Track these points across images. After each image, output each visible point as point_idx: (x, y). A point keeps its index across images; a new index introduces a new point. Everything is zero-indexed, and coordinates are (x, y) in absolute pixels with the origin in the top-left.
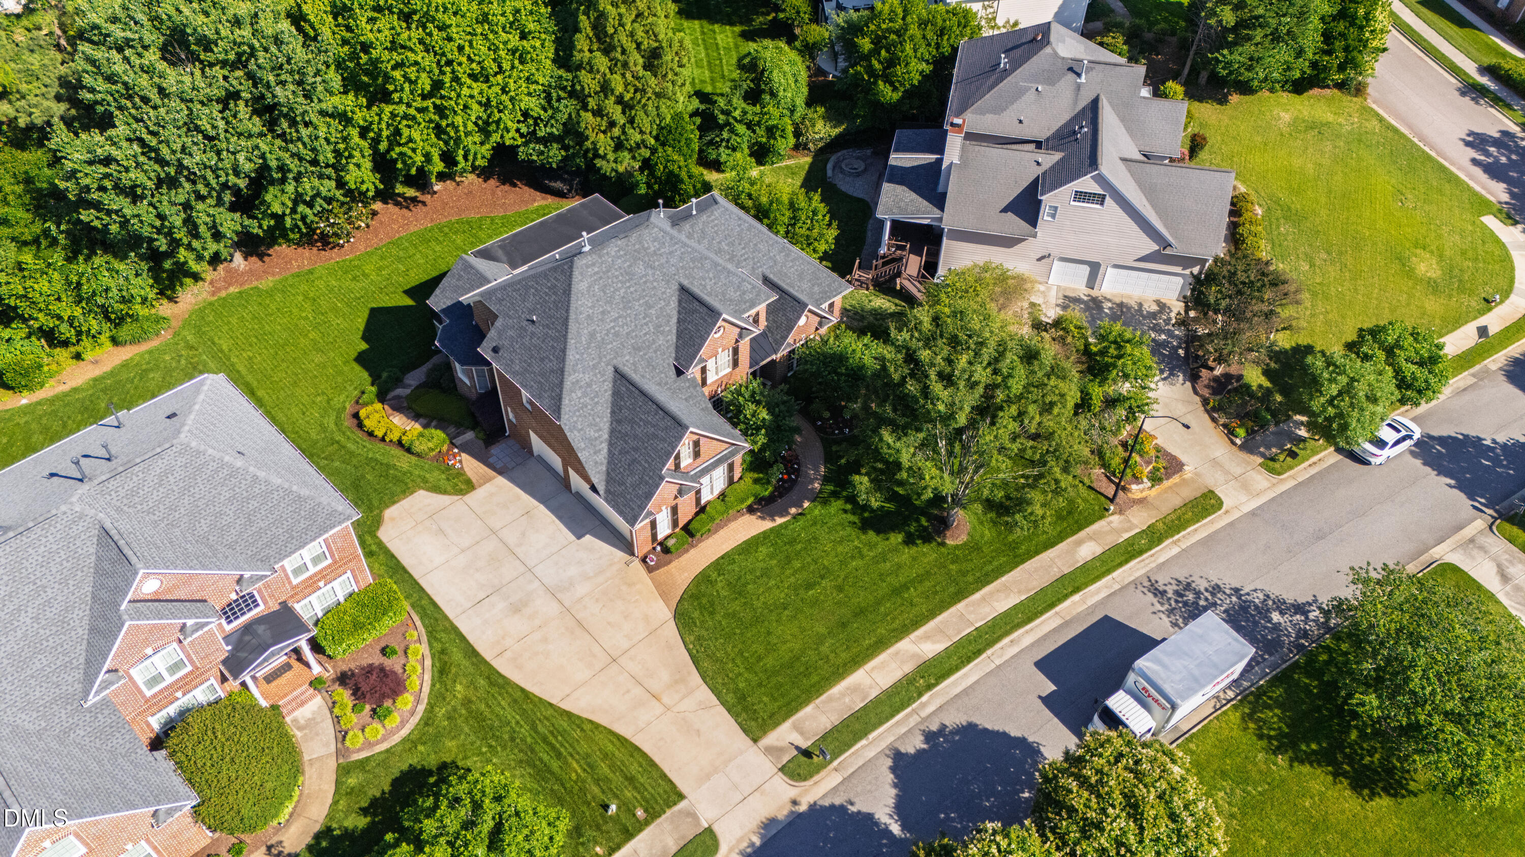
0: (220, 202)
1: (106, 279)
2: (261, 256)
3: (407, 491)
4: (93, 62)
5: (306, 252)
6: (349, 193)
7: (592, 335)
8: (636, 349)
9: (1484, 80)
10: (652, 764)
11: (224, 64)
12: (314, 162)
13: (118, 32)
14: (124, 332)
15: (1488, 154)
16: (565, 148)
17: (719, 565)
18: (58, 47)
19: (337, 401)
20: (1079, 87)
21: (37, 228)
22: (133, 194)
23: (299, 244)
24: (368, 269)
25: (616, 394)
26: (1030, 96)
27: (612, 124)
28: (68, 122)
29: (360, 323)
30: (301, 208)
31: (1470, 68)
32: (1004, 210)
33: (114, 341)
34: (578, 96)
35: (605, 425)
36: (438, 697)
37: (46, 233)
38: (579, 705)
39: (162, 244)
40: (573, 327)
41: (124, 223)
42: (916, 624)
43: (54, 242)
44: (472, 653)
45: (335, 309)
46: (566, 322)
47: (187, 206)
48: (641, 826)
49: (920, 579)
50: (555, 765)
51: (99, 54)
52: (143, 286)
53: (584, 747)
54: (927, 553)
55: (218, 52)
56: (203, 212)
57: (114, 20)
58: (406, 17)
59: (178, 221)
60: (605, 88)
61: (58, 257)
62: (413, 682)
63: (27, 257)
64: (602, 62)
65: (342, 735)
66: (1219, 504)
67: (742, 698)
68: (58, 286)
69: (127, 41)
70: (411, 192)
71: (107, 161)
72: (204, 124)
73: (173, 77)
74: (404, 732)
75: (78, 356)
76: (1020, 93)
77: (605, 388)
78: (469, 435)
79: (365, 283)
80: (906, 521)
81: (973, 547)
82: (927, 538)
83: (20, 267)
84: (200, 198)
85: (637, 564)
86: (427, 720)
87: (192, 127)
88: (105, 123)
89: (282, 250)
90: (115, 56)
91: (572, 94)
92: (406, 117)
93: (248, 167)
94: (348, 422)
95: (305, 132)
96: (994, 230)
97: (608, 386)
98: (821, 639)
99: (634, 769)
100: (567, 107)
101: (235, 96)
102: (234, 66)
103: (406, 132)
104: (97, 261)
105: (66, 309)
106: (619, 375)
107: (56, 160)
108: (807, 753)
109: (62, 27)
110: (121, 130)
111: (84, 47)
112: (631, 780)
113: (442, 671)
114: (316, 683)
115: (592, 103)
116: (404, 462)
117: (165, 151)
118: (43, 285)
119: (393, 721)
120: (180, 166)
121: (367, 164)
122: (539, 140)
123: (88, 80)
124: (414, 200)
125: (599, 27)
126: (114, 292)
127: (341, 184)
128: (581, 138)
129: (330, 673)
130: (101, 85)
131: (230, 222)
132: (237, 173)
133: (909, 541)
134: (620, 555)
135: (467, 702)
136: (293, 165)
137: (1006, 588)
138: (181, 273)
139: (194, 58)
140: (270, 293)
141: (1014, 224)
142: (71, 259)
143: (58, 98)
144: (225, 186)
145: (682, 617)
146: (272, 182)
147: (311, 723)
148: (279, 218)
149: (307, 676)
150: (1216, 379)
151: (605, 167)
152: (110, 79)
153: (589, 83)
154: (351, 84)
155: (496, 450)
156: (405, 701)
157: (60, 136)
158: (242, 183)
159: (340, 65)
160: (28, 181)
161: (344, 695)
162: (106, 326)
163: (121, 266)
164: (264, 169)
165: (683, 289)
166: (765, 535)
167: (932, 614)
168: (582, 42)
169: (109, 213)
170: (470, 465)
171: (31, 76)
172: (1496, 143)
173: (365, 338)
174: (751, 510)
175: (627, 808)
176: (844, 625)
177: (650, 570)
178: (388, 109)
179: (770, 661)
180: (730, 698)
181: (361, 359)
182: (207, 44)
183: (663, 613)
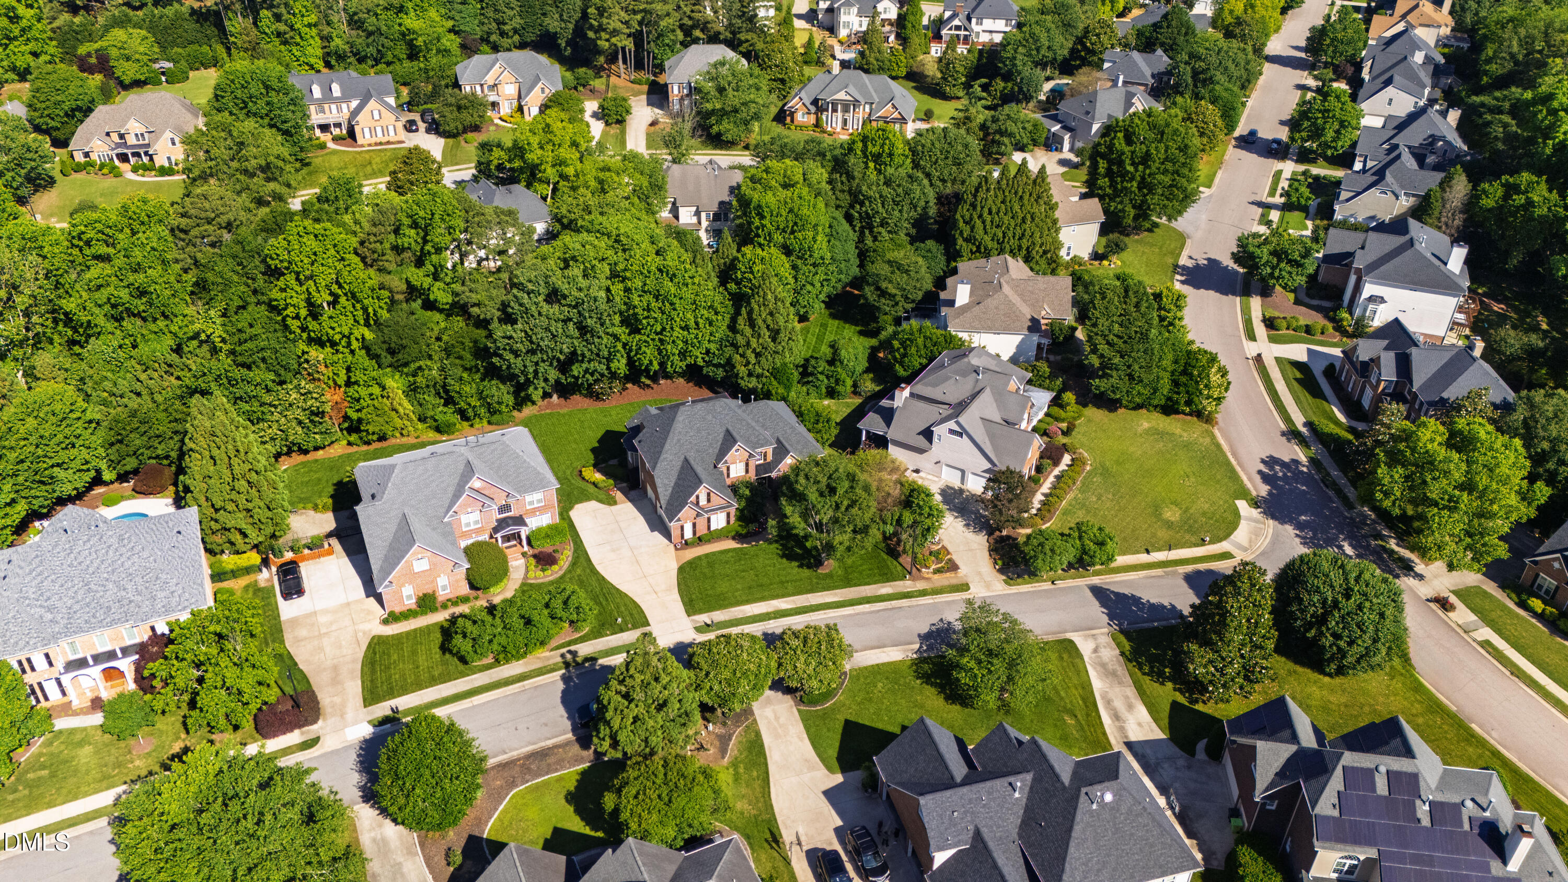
0: (551, 365)
1: (494, 391)
2: (566, 399)
3: (588, 499)
4: (515, 297)
5: (587, 401)
6: (611, 372)
7: (679, 440)
8: (698, 451)
9: (1304, 430)
10: (643, 612)
11: (569, 306)
12: (598, 355)
13: (530, 286)
14: (496, 418)
15: (1272, 468)
16: (726, 371)
17: (707, 555)
18: (505, 287)
19: (575, 465)
20: (977, 380)
21: (473, 363)
22: (516, 354)
23: (586, 396)
24: (613, 413)
25: (682, 467)
26: (953, 380)
27: (748, 363)
28: (500, 320)
29: (599, 435)
30: (588, 376)
31: (1299, 420)
32: (919, 434)
33: (489, 423)
34: (735, 346)
35: (673, 480)
36: (569, 571)
37: (476, 366)
38: (623, 588)
39: (522, 380)
40: (671, 434)
41: (509, 367)
42: (783, 596)
43: (478, 370)
44: (589, 560)
45: (590, 427)
46: (668, 432)
47: (537, 364)
48: (628, 629)
49: (796, 581)
50: (604, 603)
51: (520, 294)
52: (510, 400)
53: (618, 600)
54: (806, 572)
55: (568, 301)
56: (542, 367)
57: (530, 281)
58: (657, 298)
59: (531, 370)
60: (748, 344)
61: (477, 377)
62: (561, 563)
63: (465, 375)
64: (748, 331)
65: (527, 572)
66: (969, 589)
67: (691, 601)
68: (473, 391)
69: (533, 291)
70: (648, 382)
71: (510, 338)
72: (553, 329)
73: (545, 307)
74: (551, 578)
75: (472, 426)
76: (947, 378)
77: (678, 464)
78: (624, 485)
79: (609, 419)
80: (804, 558)
81: (830, 576)
82: (809, 567)
83: (461, 379)
84: (543, 361)
85: (672, 546)
86: (562, 577)
87: (547, 329)
88: (514, 322)
89: (576, 398)
90: (526, 296)
91: (732, 345)
92: (645, 341)
93: (566, 350)
94: (576, 472)
95: (596, 340)
96: (911, 442)
97: (680, 463)
98: (737, 590)
99: (634, 612)
100: (729, 351)
101: (570, 320)
102: (575, 307)
103: (643, 349)
104: (493, 382)
105: (474, 402)
106: (686, 460)
107: (490, 336)
108: (708, 625)
109: (510, 279)
110: (519, 326)
111: (515, 291)
112: (631, 614)
113: (574, 564)
114: (524, 555)
115: (741, 351)
116: (592, 489)
117: (534, 337)
118: (467, 389)
119: (548, 572)
120: (538, 345)
121: (624, 361)
122: (714, 365)
123: (512, 304)
124: (648, 386)
125: (750, 313)
126: (496, 398)
127: (608, 368)
128: (734, 367)
129: (531, 552)
130: (517, 307)
131: (553, 375)
132: (561, 353)
133: (801, 566)
134: (666, 541)
135: (579, 576)
136: (588, 354)
137: (836, 595)
138: (528, 399)
139: (559, 301)
140: (563, 416)
141: (921, 442)
142: (482, 380)
143: (498, 310)
144: (554, 357)
145: (681, 570)
146: (578, 361)
147: (517, 568)
148: (577, 378)
149: (522, 550)
150: (1002, 537)
151: (742, 383)
152: (521, 305)
153: (740, 340)
154: (625, 322)
155: (633, 493)
156: (555, 568)
157: (495, 325)
158: (562, 357)
159: (621, 313)
160: (475, 342)
161: (532, 561)
162: (488, 415)
163: (502, 387)
164: (574, 353)
165: (728, 431)
166: (735, 549)
167: (793, 595)
168: (741, 320)
169: (504, 360)
170: (619, 495)
171: (491, 298)
172: (1283, 464)
173: (599, 442)
174: (734, 538)
175: (624, 621)
176: (750, 588)
177: (676, 549)
178: (638, 337)
179: (710, 592)
180: (686, 600)
181: (593, 450)
182: (565, 297)
183: (674, 566)
